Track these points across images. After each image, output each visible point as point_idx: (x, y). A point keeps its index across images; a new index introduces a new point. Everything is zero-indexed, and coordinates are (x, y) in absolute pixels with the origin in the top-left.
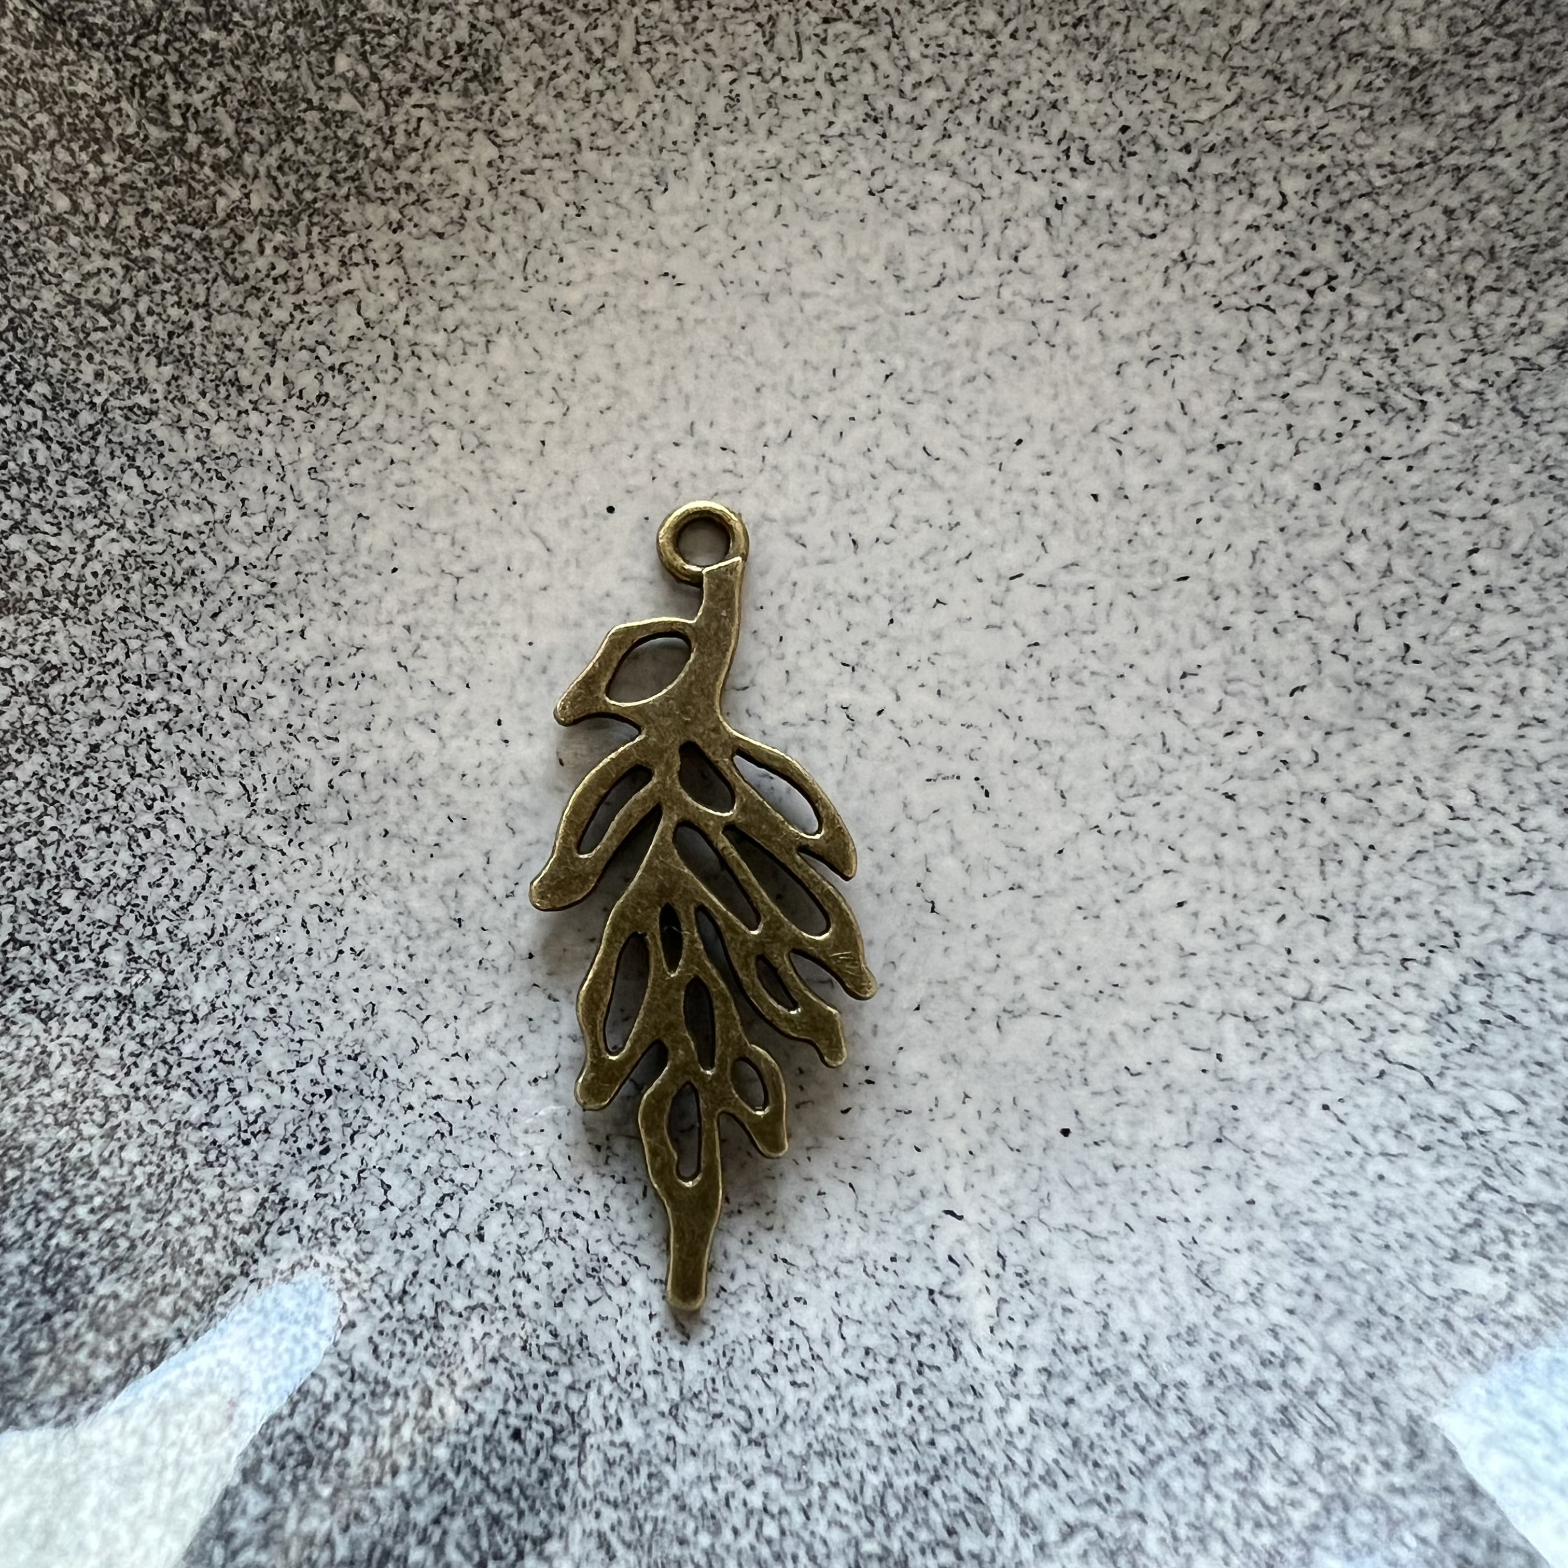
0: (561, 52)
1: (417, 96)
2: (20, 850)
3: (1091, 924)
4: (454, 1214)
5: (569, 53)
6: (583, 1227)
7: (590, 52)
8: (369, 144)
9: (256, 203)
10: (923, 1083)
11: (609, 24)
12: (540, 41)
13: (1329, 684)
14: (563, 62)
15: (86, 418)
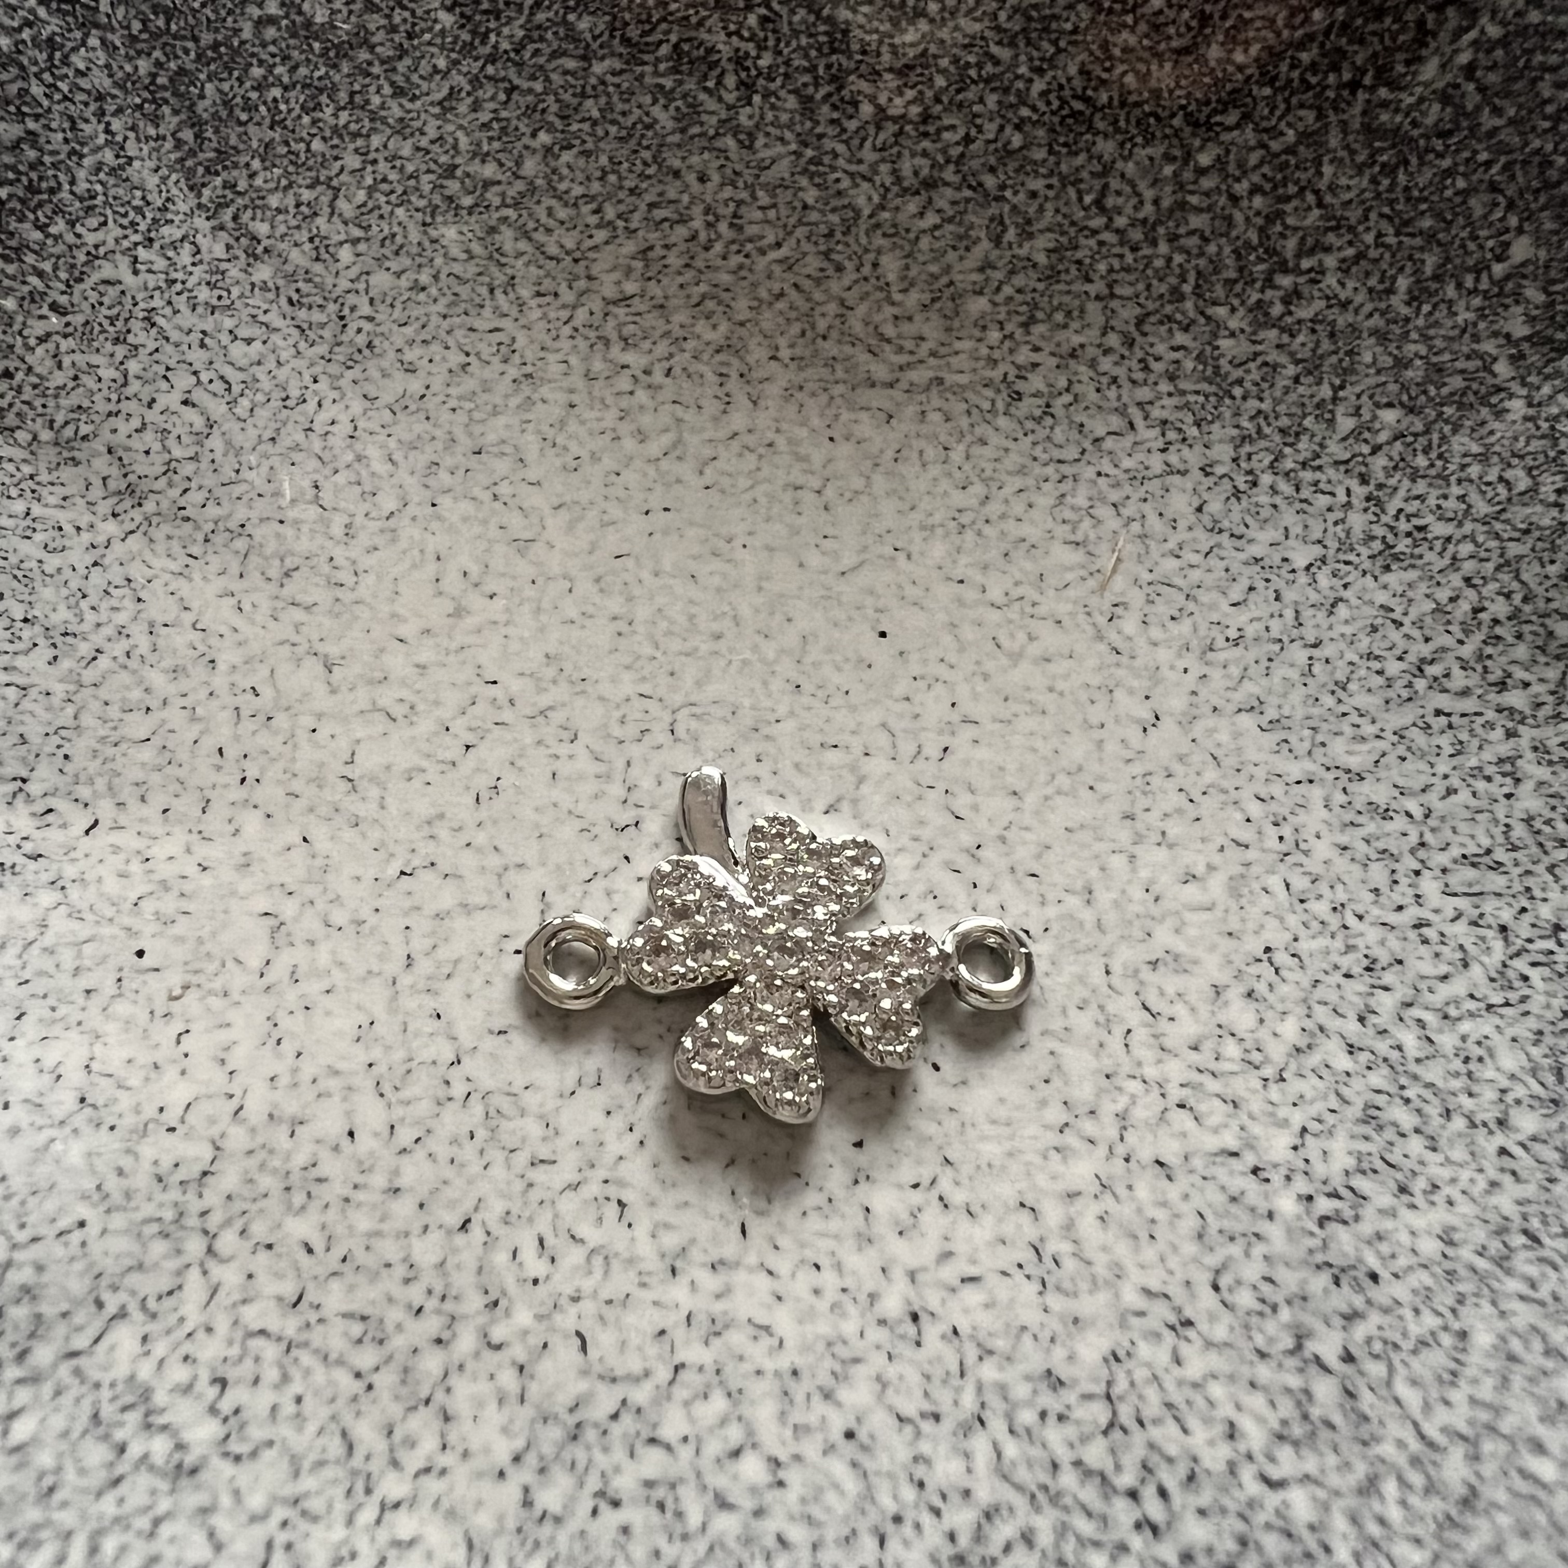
0: (1428, 632)
1: (1360, 491)
2: (589, 103)
3: (356, 1032)
4: (211, 387)
5: (1427, 640)
6: (175, 493)
7: (1432, 662)
8: (1301, 446)
9: (1225, 343)
10: (231, 828)
11: (1470, 683)
12: (1439, 610)
13: (582, 1386)
14: (1416, 633)
15: (990, 182)
